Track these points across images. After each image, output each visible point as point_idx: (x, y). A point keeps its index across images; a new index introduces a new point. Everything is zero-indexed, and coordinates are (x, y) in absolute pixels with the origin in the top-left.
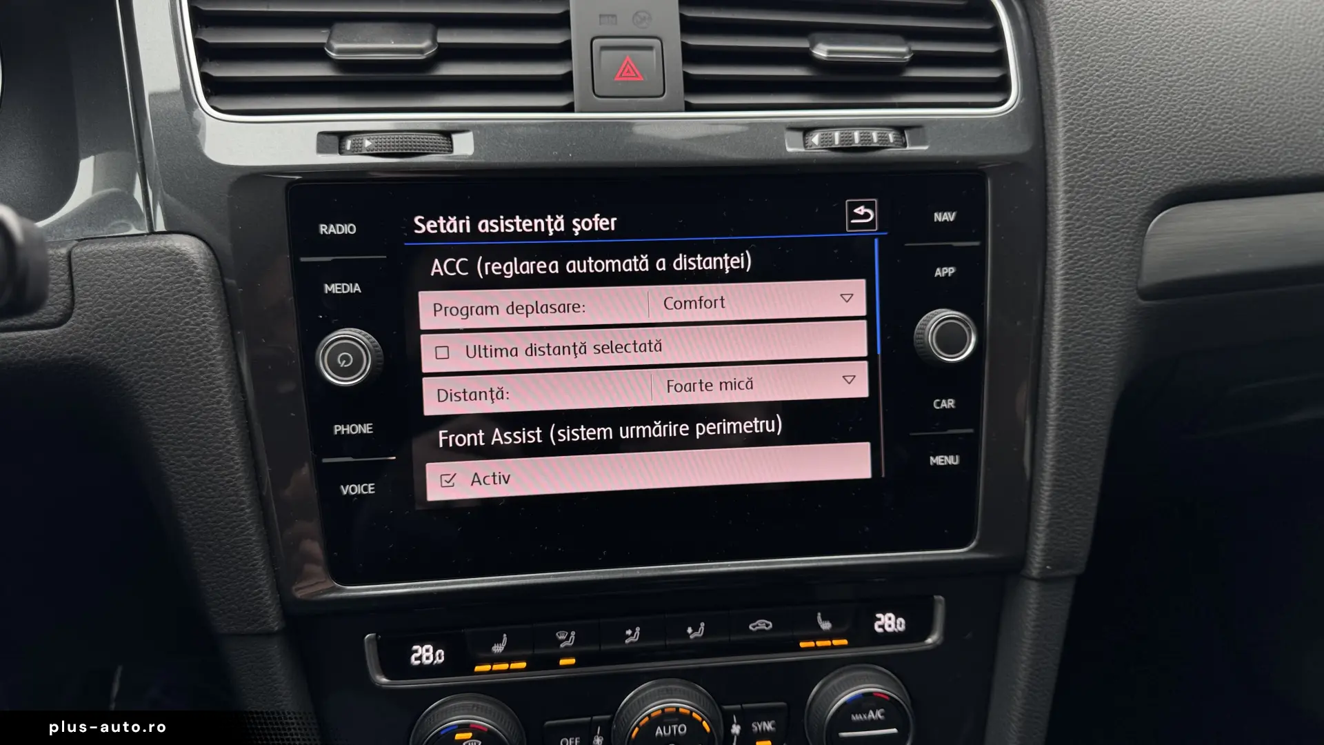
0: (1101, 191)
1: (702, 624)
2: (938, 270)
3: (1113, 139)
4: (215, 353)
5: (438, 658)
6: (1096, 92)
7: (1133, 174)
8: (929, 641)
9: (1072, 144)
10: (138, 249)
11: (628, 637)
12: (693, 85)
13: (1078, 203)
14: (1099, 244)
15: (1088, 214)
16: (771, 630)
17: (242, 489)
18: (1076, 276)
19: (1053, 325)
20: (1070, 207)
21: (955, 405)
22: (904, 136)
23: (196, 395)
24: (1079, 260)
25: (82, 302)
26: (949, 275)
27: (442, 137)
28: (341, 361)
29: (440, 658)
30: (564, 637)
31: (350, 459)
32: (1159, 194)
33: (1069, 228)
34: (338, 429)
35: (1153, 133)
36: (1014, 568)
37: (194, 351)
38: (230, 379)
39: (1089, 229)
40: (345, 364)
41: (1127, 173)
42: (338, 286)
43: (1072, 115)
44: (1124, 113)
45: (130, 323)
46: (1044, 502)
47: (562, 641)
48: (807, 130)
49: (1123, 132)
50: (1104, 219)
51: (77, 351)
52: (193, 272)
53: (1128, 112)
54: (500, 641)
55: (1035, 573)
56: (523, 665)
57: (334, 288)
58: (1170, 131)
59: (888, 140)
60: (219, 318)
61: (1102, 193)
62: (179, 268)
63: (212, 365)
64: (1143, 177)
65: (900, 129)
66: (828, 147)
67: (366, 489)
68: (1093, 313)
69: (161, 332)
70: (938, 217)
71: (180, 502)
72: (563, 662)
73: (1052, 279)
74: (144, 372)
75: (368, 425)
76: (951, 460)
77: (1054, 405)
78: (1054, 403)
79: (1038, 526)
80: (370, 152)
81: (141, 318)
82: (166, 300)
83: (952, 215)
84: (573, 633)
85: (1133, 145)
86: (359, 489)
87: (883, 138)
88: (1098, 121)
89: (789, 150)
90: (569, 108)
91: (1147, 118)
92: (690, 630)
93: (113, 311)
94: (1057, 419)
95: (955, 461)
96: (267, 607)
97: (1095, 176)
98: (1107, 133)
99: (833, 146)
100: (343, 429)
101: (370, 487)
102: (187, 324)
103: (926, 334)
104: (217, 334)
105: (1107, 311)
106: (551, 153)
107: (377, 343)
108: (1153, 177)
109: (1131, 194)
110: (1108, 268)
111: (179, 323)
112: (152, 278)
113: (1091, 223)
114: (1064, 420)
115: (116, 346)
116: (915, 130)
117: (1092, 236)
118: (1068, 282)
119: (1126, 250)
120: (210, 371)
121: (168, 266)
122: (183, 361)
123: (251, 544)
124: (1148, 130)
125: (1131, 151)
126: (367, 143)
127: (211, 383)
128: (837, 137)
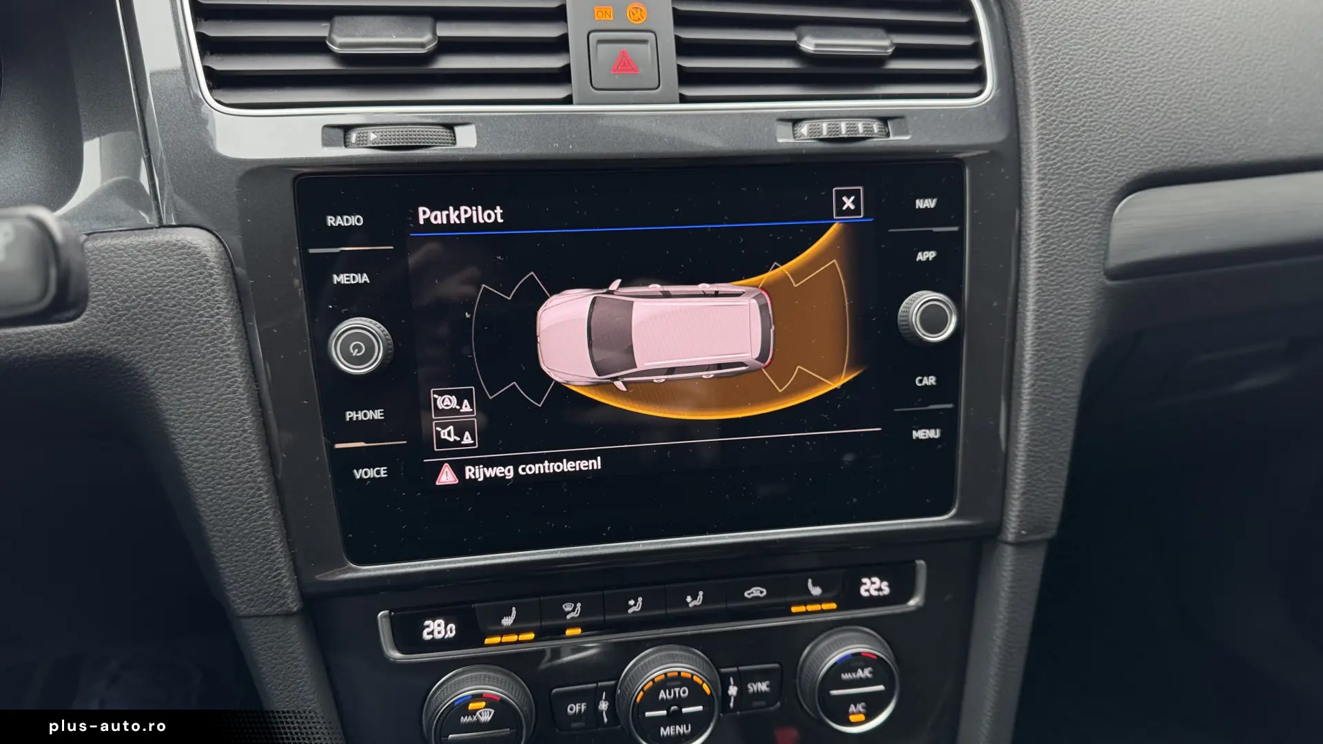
0: (1072, 178)
1: (701, 593)
2: (920, 254)
3: (1083, 129)
4: (229, 344)
5: (449, 632)
6: (1067, 83)
7: (1100, 162)
8: (913, 603)
9: (1045, 134)
10: (150, 243)
11: (631, 607)
12: (687, 77)
13: (1050, 190)
14: (1070, 228)
15: (1059, 200)
16: (765, 597)
17: (259, 476)
18: (1049, 259)
19: (1027, 306)
20: (1044, 193)
21: (936, 381)
22: (888, 126)
23: (212, 385)
24: (1052, 243)
25: (96, 296)
26: (930, 259)
27: (445, 130)
28: (354, 349)
29: (451, 632)
30: (571, 609)
31: (362, 444)
32: (1124, 181)
33: (1042, 214)
34: (350, 415)
35: (1119, 123)
37: (210, 342)
38: (243, 369)
39: (1060, 214)
40: (358, 352)
41: (1095, 161)
42: (347, 277)
43: (1045, 106)
44: (1093, 104)
45: (145, 316)
46: (1019, 471)
47: (569, 612)
48: (796, 122)
49: (1091, 122)
50: (1073, 205)
51: (92, 344)
52: (205, 265)
53: (1096, 102)
54: (509, 614)
55: (1010, 537)
56: (531, 636)
57: (342, 279)
58: (1134, 120)
59: (872, 131)
60: (232, 310)
61: (1072, 180)
62: (192, 262)
63: (227, 356)
64: (1110, 164)
65: (884, 120)
66: (817, 137)
67: (378, 472)
68: (1064, 294)
69: (176, 324)
70: (920, 204)
71: (198, 490)
72: (569, 632)
73: (1026, 262)
74: (160, 363)
75: (379, 411)
76: (933, 434)
77: (1029, 381)
78: (1028, 379)
79: (1014, 494)
80: (376, 145)
81: (155, 311)
82: (180, 292)
83: (932, 201)
84: (579, 605)
85: (1101, 134)
86: (372, 473)
87: (868, 129)
88: (1068, 112)
89: (780, 141)
90: (568, 100)
91: (1113, 108)
92: (689, 599)
93: (127, 304)
94: (1030, 394)
95: (936, 434)
96: (286, 588)
97: (1066, 164)
98: (1076, 123)
99: (821, 137)
100: (355, 416)
101: (383, 471)
102: (201, 316)
103: (910, 315)
104: (230, 325)
105: (1077, 291)
106: (552, 145)
107: (386, 332)
108: (1118, 164)
109: (1098, 181)
110: (1077, 251)
111: (193, 315)
112: (165, 272)
113: (1062, 210)
114: (1037, 395)
115: (131, 338)
116: (898, 120)
117: (1063, 220)
118: (1040, 265)
119: (1094, 234)
120: (225, 362)
121: (181, 259)
122: (199, 353)
123: (269, 528)
124: (1114, 120)
125: (1099, 140)
126: (373, 136)
127: (226, 374)
128: (825, 128)
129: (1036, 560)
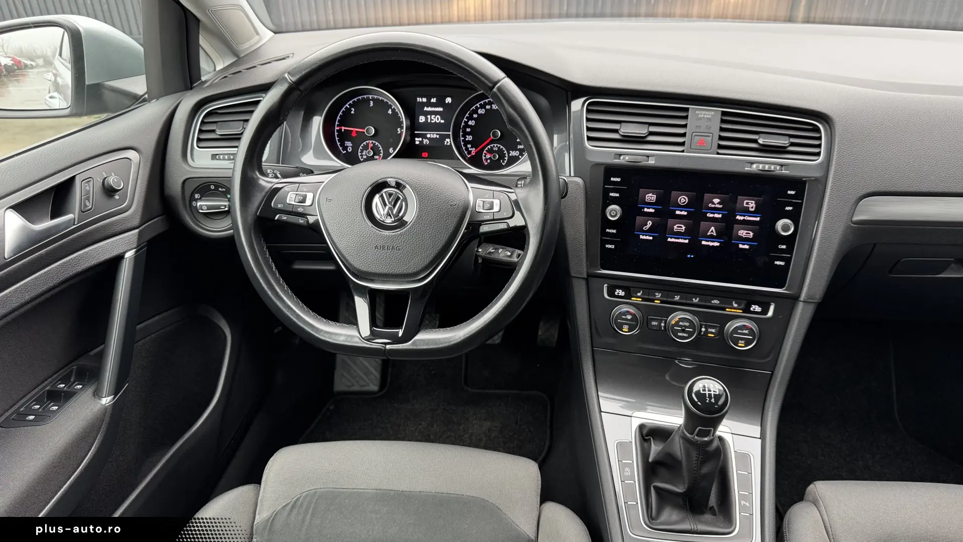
1: (698, 298)
2: (787, 207)
8: (767, 316)
11: (676, 298)
12: (720, 147)
16: (718, 304)
21: (786, 247)
22: (782, 168)
26: (790, 210)
27: (647, 158)
29: (623, 294)
30: (658, 295)
31: (609, 238)
32: (866, 192)
34: (608, 230)
35: (865, 174)
36: (795, 299)
40: (613, 214)
42: (613, 194)
48: (752, 163)
50: (842, 199)
52: (580, 187)
54: (640, 292)
55: (802, 299)
59: (776, 170)
65: (782, 165)
67: (612, 247)
70: (789, 192)
72: (656, 301)
73: (821, 214)
75: (617, 230)
76: (782, 263)
80: (628, 160)
83: (793, 192)
84: (660, 294)
87: (775, 168)
89: (746, 169)
90: (683, 151)
96: (584, 271)
97: (842, 186)
99: (758, 169)
103: (779, 226)
106: (676, 165)
107: (621, 210)
116: (787, 167)
117: (836, 203)
119: (849, 209)
121: (574, 184)
124: (863, 173)
125: (856, 179)
126: (627, 158)
128: (761, 166)
129: (811, 309)
